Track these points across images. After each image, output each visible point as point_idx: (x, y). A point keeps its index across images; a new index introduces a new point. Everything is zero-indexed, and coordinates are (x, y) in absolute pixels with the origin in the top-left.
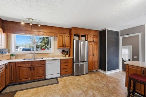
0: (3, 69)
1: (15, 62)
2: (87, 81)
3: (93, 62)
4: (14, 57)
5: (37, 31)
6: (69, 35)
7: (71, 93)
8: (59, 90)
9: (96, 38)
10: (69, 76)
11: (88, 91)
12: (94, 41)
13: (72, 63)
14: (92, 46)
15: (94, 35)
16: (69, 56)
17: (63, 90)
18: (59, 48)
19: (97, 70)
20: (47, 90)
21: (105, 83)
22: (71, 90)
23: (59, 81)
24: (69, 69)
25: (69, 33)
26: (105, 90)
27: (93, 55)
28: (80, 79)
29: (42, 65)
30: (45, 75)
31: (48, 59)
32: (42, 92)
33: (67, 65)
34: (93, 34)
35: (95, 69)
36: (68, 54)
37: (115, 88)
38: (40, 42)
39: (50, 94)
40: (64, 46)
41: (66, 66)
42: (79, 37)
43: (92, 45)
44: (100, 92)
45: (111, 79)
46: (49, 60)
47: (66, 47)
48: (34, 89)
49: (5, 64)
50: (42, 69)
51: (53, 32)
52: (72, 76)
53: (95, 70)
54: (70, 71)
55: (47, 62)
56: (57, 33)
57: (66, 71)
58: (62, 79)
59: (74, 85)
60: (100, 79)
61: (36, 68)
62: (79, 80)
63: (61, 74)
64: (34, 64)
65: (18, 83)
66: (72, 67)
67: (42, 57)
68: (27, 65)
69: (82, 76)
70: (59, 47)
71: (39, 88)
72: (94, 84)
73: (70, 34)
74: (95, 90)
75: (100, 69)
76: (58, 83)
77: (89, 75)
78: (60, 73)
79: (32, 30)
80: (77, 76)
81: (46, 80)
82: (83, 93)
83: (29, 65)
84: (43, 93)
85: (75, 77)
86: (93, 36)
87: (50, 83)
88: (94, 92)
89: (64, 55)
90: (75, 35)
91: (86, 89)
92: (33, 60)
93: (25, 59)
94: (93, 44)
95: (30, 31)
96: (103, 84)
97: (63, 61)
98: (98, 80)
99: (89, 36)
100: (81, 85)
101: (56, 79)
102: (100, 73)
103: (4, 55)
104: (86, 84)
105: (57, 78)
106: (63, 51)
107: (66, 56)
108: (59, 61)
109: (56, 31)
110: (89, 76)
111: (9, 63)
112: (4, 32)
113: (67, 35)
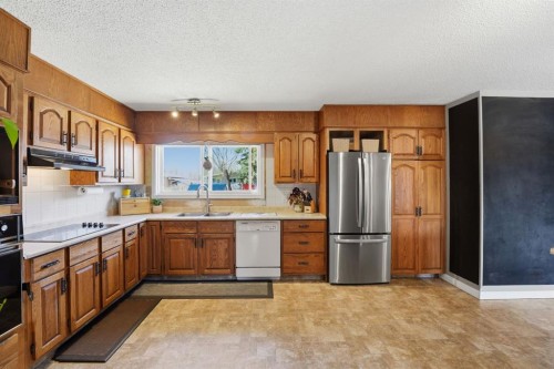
0: (135, 235)
1: (160, 221)
2: (376, 309)
3: (415, 240)
4: (160, 207)
5: (213, 130)
6: (314, 136)
7: (302, 335)
8: (268, 316)
9: (430, 139)
10: (315, 281)
11: (366, 343)
12: (418, 150)
13: (323, 235)
14: (410, 171)
15: (418, 129)
16: (317, 210)
17: (280, 319)
18: (279, 182)
19: (437, 277)
20: (235, 310)
21: (459, 330)
22: (304, 326)
23: (275, 292)
24: (313, 255)
25: (313, 129)
26: (446, 356)
27: (418, 212)
28: (351, 296)
29: (225, 236)
30: (235, 268)
31: (244, 216)
32: (220, 311)
33: (306, 243)
34: (414, 124)
35: (425, 269)
36: (312, 203)
37: (500, 360)
38: (239, 163)
39: (239, 323)
40: (297, 174)
41: (302, 246)
42: (352, 141)
43: (413, 169)
44: (415, 355)
45: (494, 322)
46: (245, 221)
47: (304, 180)
48: (201, 301)
49: (139, 225)
50: (226, 245)
51: (260, 128)
52: (324, 285)
53: (428, 275)
54: (315, 262)
55: (239, 227)
56: (272, 132)
57: (302, 261)
58: (287, 287)
59: (322, 312)
60: (441, 313)
61: (208, 242)
62: (346, 301)
63: (285, 271)
64: (203, 230)
65: (166, 278)
66: (322, 249)
67: (227, 211)
68: (187, 230)
69: (360, 288)
70: (280, 180)
71: (215, 300)
72: (404, 324)
73: (319, 131)
74: (396, 345)
75: (451, 270)
76: (270, 295)
77: (394, 289)
78: (281, 267)
79: (202, 130)
80: (341, 287)
81: (236, 281)
82: (344, 343)
83: (191, 232)
84: (223, 315)
85: (335, 288)
86: (413, 133)
87: (246, 293)
88: (391, 350)
89: (298, 208)
90: (334, 135)
91: (363, 333)
92: (202, 217)
93: (183, 215)
94: (417, 165)
95: (194, 133)
96: (444, 331)
97: (291, 227)
98: (429, 312)
99: (395, 133)
100: (348, 319)
101: (266, 284)
102: (448, 289)
103: (138, 200)
104: (369, 317)
105: (269, 281)
106: (296, 192)
107: (303, 211)
108: (278, 226)
109: (270, 125)
110: (394, 294)
111: (147, 221)
112: (138, 141)
113: (305, 135)
